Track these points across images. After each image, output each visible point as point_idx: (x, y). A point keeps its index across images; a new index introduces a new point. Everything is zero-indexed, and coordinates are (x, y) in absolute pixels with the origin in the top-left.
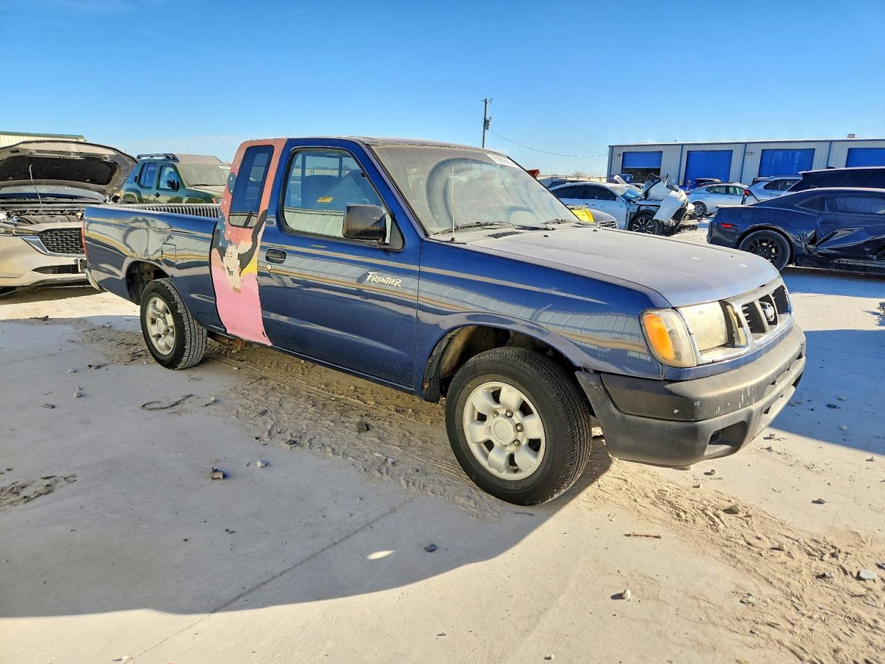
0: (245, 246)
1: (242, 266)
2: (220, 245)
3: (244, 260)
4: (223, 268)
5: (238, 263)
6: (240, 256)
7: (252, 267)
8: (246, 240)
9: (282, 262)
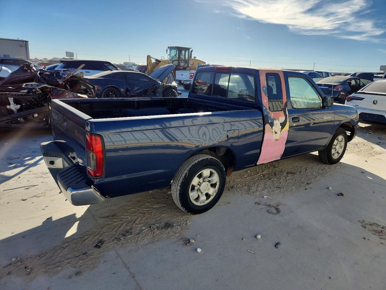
0: (282, 119)
1: (282, 128)
2: (270, 121)
3: (283, 125)
4: (272, 132)
5: (281, 127)
6: (281, 124)
7: (287, 127)
8: (282, 116)
9: (299, 121)
